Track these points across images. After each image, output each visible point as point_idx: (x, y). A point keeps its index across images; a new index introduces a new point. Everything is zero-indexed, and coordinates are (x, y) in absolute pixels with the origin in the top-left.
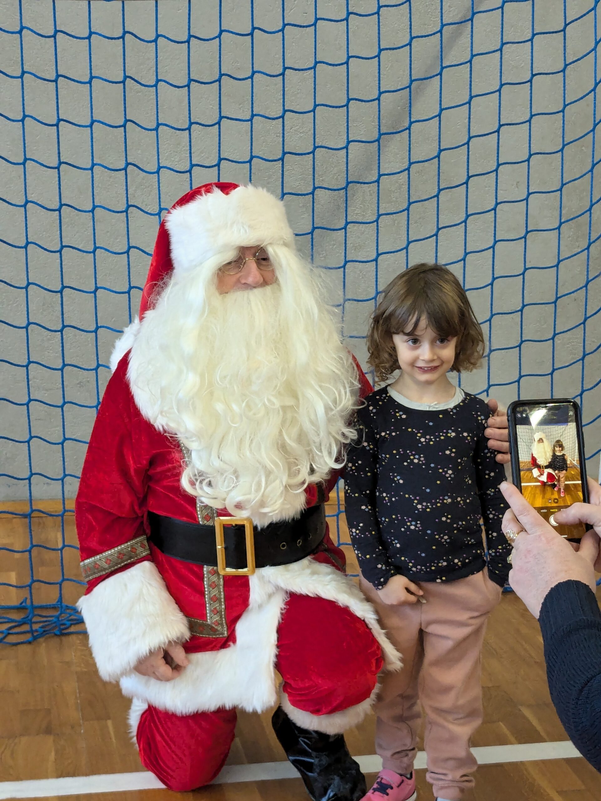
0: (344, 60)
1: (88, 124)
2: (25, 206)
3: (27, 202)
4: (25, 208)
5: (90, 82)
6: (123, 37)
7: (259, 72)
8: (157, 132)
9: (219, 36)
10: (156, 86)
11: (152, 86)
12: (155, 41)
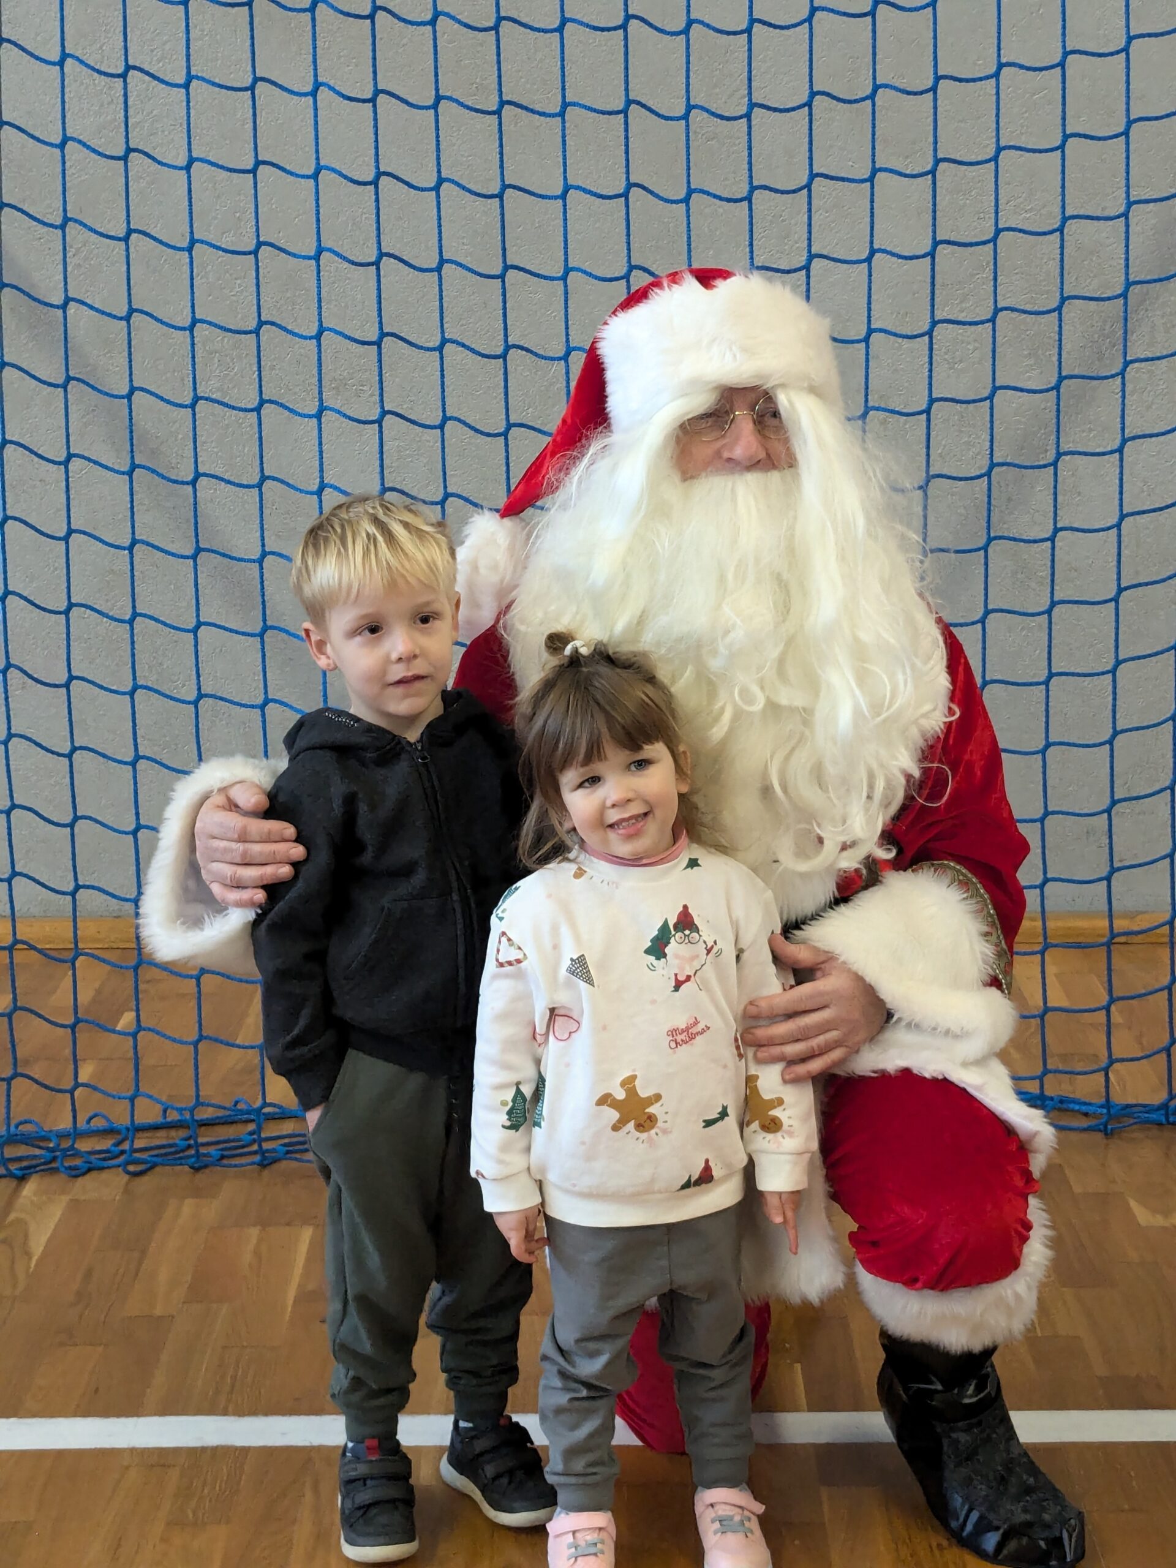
0: (1057, 59)
1: (559, 192)
2: (440, 349)
3: (444, 342)
4: (441, 353)
5: (562, 114)
6: (624, 27)
7: (886, 86)
8: (688, 205)
9: (809, 20)
10: (686, 117)
11: (678, 119)
12: (686, 31)
